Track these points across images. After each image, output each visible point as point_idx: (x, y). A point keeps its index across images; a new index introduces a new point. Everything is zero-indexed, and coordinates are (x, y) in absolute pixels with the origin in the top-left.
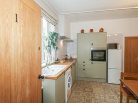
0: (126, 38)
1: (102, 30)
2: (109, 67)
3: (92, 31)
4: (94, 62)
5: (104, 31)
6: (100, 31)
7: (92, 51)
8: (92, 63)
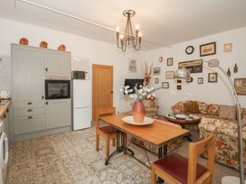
0: (93, 65)
1: (63, 48)
2: (75, 107)
3: (44, 44)
4: (49, 101)
5: (67, 50)
6: (59, 48)
7: (46, 81)
8: (47, 103)
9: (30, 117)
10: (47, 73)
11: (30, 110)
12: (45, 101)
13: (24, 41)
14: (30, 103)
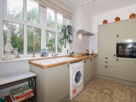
3: (118, 19)
7: (117, 44)
8: (117, 60)
9: (106, 67)
10: (118, 39)
11: (106, 62)
12: (116, 58)
13: (105, 22)
14: (106, 58)
